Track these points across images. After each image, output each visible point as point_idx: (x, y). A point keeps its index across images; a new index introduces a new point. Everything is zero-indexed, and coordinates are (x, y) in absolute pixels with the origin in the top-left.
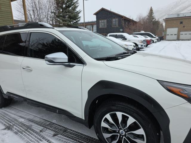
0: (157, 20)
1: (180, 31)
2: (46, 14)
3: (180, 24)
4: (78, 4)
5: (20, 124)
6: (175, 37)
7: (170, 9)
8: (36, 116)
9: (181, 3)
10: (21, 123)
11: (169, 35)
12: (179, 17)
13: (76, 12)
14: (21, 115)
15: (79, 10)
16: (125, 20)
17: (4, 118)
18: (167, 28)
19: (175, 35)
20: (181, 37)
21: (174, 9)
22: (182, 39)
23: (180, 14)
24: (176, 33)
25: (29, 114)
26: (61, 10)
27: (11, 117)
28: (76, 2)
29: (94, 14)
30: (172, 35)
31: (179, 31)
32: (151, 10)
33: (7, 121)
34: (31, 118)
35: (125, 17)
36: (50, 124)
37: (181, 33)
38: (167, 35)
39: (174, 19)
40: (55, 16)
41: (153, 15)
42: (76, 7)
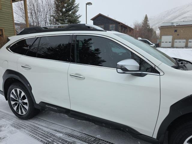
0: (151, 28)
1: (175, 39)
2: (45, 17)
3: (175, 32)
4: (78, 9)
5: (60, 141)
6: (170, 45)
7: (162, 18)
8: (74, 129)
9: (172, 12)
10: (60, 138)
11: (163, 42)
12: (173, 25)
13: (76, 17)
14: (55, 128)
15: (79, 15)
16: (122, 26)
17: (37, 133)
18: (162, 36)
19: (169, 42)
20: (176, 45)
21: (166, 18)
22: (176, 47)
23: (174, 23)
24: (171, 41)
25: (65, 127)
26: (61, 14)
27: (45, 131)
28: (76, 7)
29: (91, 20)
30: (167, 42)
31: (173, 39)
32: (146, 18)
33: (42, 136)
34: (69, 133)
35: (122, 23)
36: (95, 140)
37: (176, 41)
38: (162, 42)
39: (168, 27)
40: (55, 20)
41: (147, 23)
42: (76, 11)
